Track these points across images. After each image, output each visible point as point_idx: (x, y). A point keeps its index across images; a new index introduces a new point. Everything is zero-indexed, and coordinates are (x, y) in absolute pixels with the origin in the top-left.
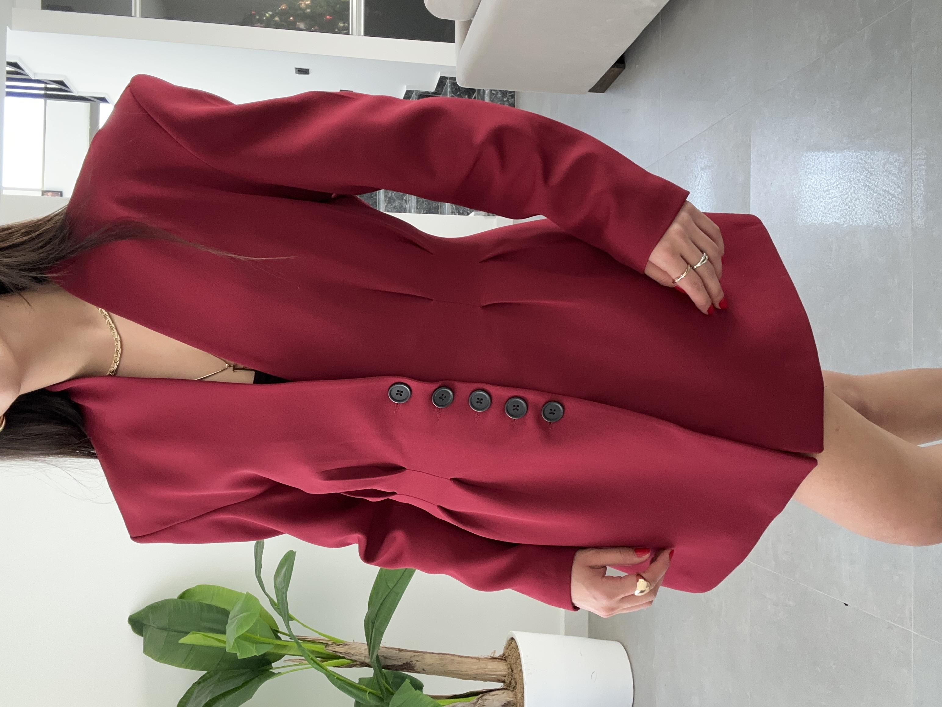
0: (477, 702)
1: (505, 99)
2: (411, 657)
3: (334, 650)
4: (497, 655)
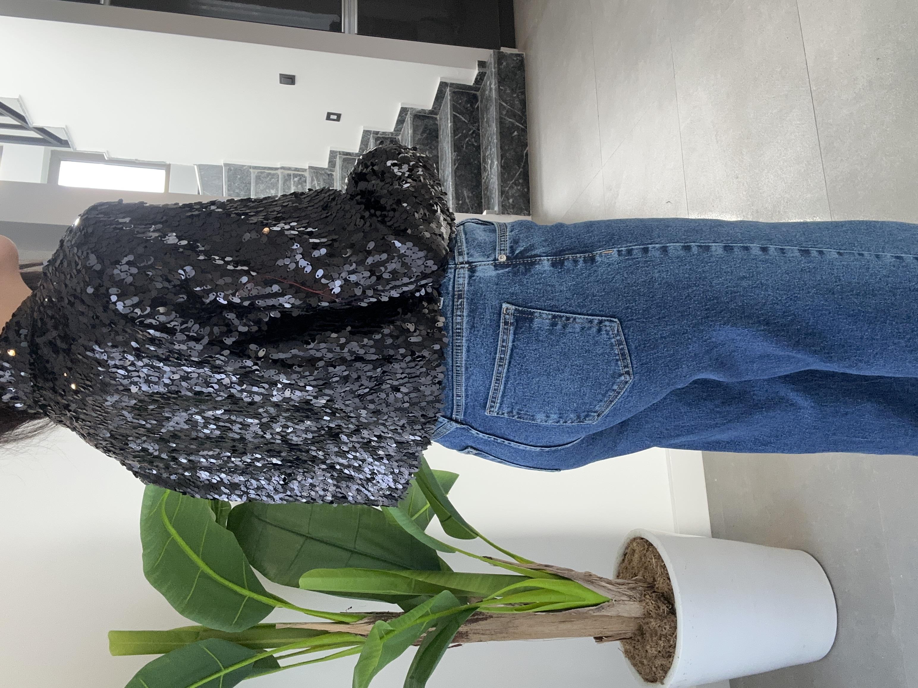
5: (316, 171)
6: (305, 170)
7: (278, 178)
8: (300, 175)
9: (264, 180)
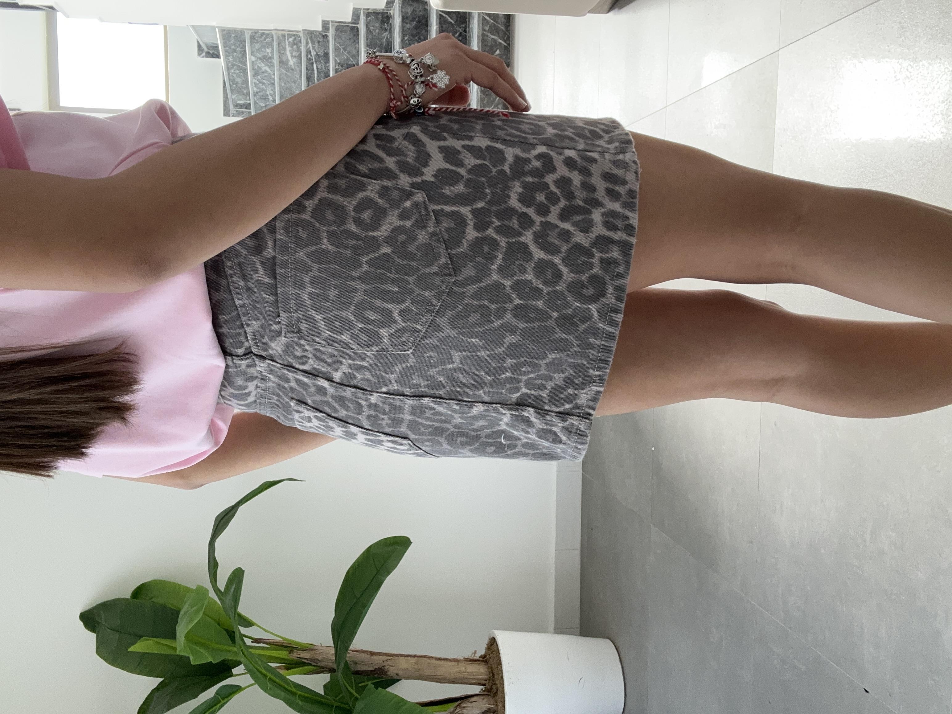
0: (455, 710)
2: (383, 662)
3: (299, 656)
4: (477, 656)
5: (311, 34)
6: (300, 32)
7: (273, 37)
8: (294, 35)
9: (259, 40)
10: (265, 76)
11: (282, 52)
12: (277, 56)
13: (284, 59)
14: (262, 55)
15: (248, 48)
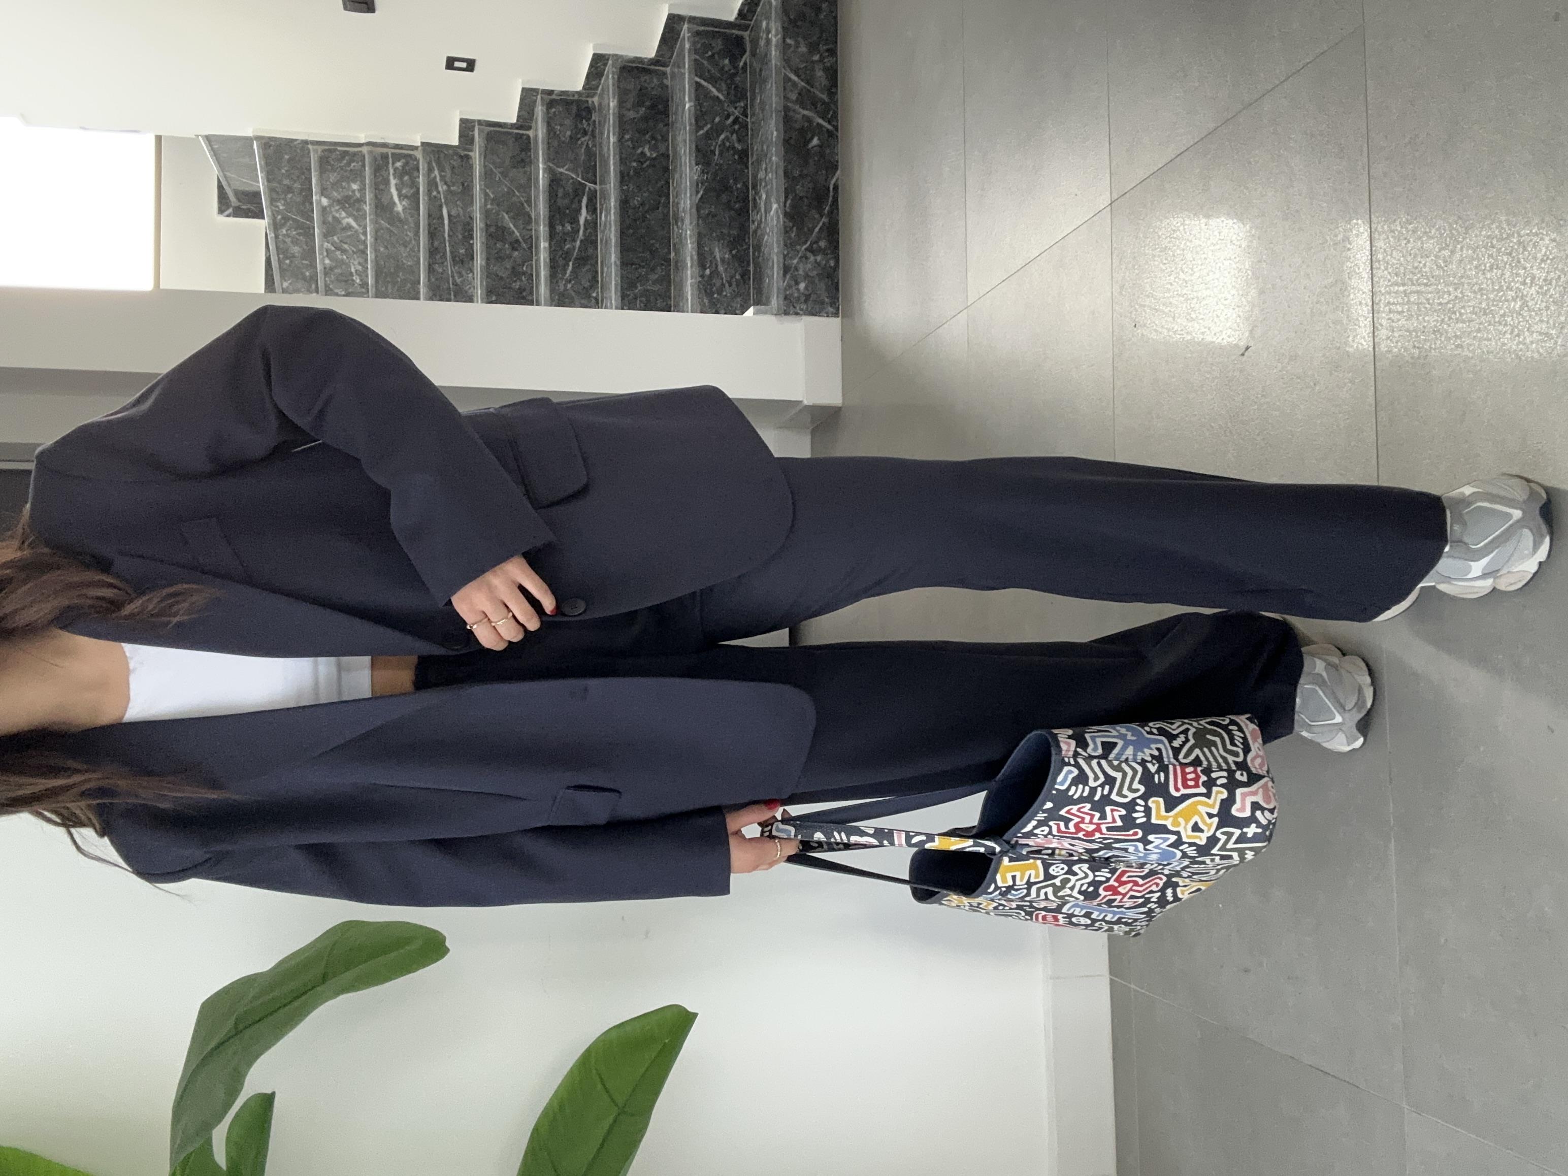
1: (816, 58)
5: (435, 151)
6: (416, 148)
7: (363, 160)
8: (405, 155)
9: (337, 164)
10: (349, 236)
11: (380, 186)
12: (372, 195)
13: (385, 201)
14: (342, 194)
15: (317, 180)
